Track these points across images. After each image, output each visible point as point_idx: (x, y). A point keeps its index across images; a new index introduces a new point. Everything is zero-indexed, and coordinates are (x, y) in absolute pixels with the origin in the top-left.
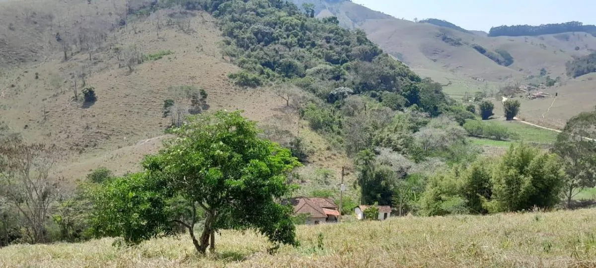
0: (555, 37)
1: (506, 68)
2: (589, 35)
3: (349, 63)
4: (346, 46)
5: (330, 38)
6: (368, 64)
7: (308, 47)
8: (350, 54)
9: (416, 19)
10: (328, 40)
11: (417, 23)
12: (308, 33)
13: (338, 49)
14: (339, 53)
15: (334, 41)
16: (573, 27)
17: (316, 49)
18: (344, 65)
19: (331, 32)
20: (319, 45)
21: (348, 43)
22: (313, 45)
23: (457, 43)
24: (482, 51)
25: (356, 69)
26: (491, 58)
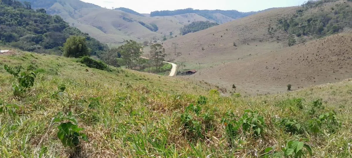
0: (181, 16)
1: (155, 33)
2: (197, 15)
3: (47, 33)
4: (46, 24)
5: (37, 20)
6: (58, 33)
7: (24, 26)
8: (48, 28)
9: (113, 8)
10: (36, 21)
11: (113, 10)
12: (24, 18)
13: (41, 26)
14: (41, 28)
15: (39, 22)
16: (189, 11)
17: (29, 26)
18: (45, 34)
19: (39, 17)
20: (31, 24)
21: (48, 23)
22: (27, 24)
23: (130, 21)
24: (143, 24)
25: (50, 36)
26: (148, 28)
